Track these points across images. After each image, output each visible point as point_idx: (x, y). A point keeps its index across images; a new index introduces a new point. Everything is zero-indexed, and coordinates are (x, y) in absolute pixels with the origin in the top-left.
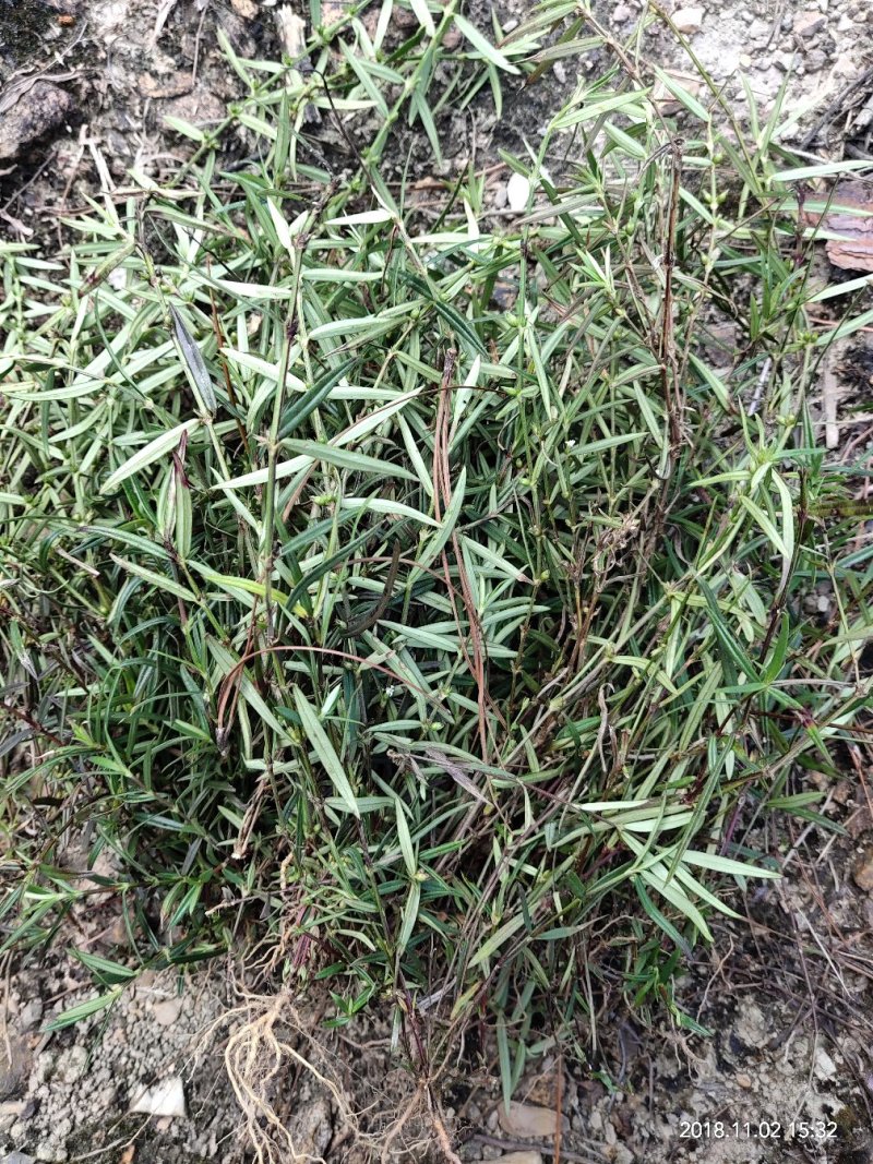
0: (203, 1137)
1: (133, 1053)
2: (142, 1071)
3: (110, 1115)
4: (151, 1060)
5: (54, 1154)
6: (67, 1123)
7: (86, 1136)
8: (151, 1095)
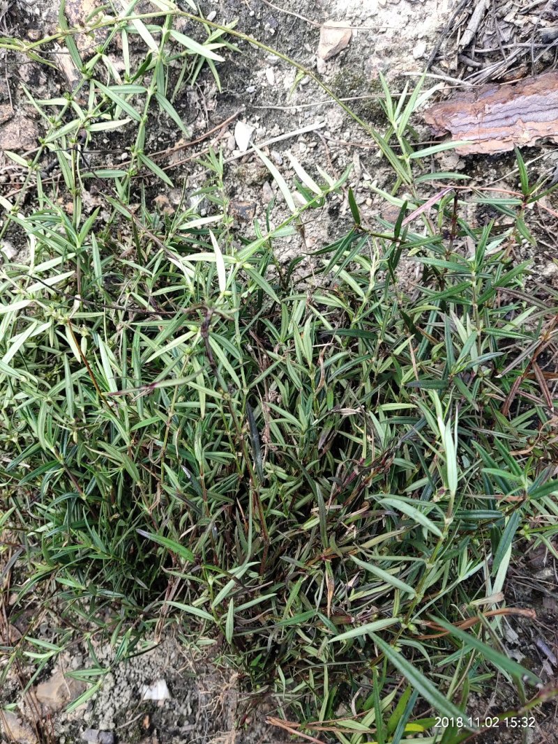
0: (183, 706)
1: (137, 671)
2: (144, 679)
3: (133, 702)
4: (147, 673)
5: (108, 725)
6: (111, 710)
7: (122, 715)
8: (151, 690)
